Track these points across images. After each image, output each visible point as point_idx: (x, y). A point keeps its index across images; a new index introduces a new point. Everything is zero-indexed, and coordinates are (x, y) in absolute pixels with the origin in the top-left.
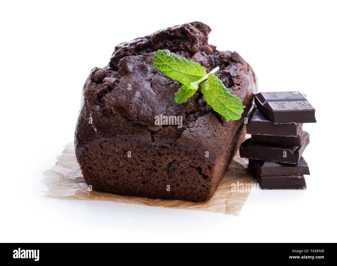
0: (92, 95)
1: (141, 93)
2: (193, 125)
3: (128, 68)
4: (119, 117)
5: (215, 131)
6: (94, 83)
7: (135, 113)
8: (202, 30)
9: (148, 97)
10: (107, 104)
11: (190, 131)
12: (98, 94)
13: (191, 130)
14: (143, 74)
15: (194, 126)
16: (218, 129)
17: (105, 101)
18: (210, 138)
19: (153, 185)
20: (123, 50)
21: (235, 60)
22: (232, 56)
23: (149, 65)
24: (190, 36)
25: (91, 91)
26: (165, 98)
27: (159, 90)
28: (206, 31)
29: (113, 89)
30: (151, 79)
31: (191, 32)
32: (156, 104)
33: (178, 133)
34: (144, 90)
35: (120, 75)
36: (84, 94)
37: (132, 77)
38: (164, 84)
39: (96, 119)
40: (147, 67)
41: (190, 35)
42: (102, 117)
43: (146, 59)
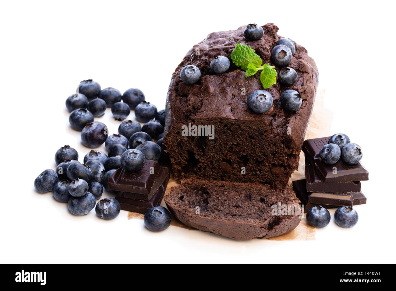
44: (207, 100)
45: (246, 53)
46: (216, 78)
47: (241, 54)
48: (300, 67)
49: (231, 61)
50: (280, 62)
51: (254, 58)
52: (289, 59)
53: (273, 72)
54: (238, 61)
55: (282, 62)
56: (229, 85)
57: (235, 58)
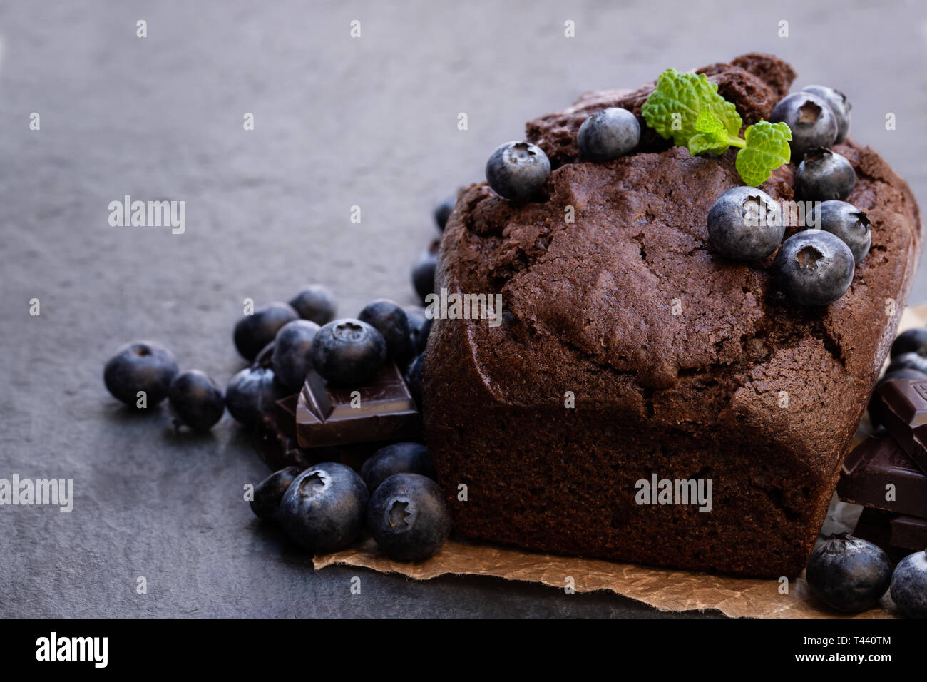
0: (474, 275)
1: (616, 276)
2: (764, 373)
3: (573, 199)
4: (554, 346)
5: (825, 389)
6: (476, 238)
7: (601, 336)
8: (772, 78)
9: (634, 288)
10: (518, 305)
11: (756, 389)
12: (491, 272)
13: (758, 388)
14: (617, 219)
15: (767, 376)
16: (831, 384)
17: (512, 296)
18: (811, 410)
19: (644, 531)
20: (557, 139)
21: (869, 173)
22: (862, 163)
23: (633, 192)
24: (746, 108)
25: (469, 261)
26: (683, 292)
27: (664, 267)
28: (780, 83)
29: (535, 259)
30: (642, 235)
31: (749, 94)
32: (658, 312)
33: (720, 394)
34: (624, 268)
35: (552, 217)
36: (448, 270)
37: (588, 226)
38: (679, 250)
39: (485, 348)
40: (630, 198)
41: (747, 103)
42: (503, 341)
43: (626, 174)
44: (564, 229)
45: (689, 92)
46: (595, 170)
47: (674, 98)
48: (864, 160)
49: (642, 121)
50: (802, 138)
51: (717, 108)
52: (830, 134)
53: (779, 131)
54: (664, 118)
55: (808, 139)
56: (636, 187)
57: (656, 111)
